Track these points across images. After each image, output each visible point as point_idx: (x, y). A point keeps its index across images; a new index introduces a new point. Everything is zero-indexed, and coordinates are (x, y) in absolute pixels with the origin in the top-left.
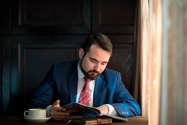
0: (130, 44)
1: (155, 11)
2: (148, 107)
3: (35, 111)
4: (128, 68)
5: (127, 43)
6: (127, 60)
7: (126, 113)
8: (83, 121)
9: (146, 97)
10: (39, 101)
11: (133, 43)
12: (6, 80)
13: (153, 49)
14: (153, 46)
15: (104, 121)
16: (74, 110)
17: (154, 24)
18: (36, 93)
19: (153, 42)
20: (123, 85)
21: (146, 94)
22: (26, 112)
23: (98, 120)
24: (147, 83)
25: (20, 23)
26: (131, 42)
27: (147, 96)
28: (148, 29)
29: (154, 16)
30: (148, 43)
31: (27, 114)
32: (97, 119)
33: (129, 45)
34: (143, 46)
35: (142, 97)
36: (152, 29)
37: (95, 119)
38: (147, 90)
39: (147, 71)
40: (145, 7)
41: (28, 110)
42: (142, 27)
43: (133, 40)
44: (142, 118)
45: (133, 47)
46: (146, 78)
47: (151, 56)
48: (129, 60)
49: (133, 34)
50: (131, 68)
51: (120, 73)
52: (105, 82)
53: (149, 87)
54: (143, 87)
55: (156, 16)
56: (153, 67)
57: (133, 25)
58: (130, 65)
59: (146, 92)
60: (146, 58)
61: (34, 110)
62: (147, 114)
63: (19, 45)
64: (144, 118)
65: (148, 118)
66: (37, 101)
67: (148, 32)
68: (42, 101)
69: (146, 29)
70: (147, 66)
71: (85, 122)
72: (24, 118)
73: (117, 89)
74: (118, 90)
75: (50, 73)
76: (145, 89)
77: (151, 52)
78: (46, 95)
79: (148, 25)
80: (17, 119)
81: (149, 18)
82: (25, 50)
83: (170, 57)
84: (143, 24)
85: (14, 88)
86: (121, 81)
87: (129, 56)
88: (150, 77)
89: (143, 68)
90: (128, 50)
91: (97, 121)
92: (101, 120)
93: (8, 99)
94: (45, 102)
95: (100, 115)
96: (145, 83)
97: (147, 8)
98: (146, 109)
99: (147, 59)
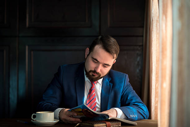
0: (140, 46)
1: (165, 12)
2: (157, 110)
3: (43, 114)
4: (138, 71)
5: (137, 46)
6: (136, 63)
7: (135, 116)
8: (91, 124)
9: (155, 100)
10: (48, 104)
11: (142, 45)
12: (13, 83)
13: (163, 51)
14: (163, 48)
15: (112, 124)
16: (83, 115)
17: (164, 26)
18: (43, 95)
19: (163, 44)
20: (131, 86)
21: (156, 97)
22: (34, 115)
23: (107, 123)
24: (157, 85)
25: (27, 25)
26: (141, 44)
27: (157, 99)
28: (158, 31)
29: (164, 18)
30: (158, 45)
31: (34, 117)
32: (105, 122)
33: (138, 47)
34: (152, 48)
35: (151, 100)
36: (162, 30)
37: (103, 122)
38: (156, 93)
39: (157, 74)
40: (155, 8)
41: (35, 113)
42: (152, 29)
43: (143, 42)
44: (152, 121)
45: (143, 49)
46: (156, 81)
47: (161, 58)
48: (138, 62)
49: (143, 36)
50: (140, 70)
51: (127, 75)
52: (112, 84)
53: (159, 90)
54: (153, 90)
55: (166, 18)
56: (163, 69)
57: (143, 27)
58: (140, 68)
59: (155, 95)
60: (155, 61)
61: (42, 112)
62: (156, 117)
63: (27, 47)
64: (153, 121)
65: (157, 121)
66: (45, 103)
67: (158, 34)
68: (50, 104)
69: (156, 31)
70: (157, 68)
71: (93, 125)
72: (32, 121)
73: (124, 91)
74: (126, 92)
75: (57, 75)
76: (155, 92)
77: (161, 54)
78: (54, 97)
79: (158, 27)
80: (24, 122)
81: (158, 20)
82: (32, 52)
83: (180, 59)
84: (153, 25)
85: (22, 91)
86: (129, 83)
87: (139, 59)
88: (160, 79)
89: (153, 71)
90: (138, 52)
91: (105, 124)
92: (109, 123)
93: (16, 101)
94: (53, 105)
95: (109, 119)
96: (155, 85)
97: (157, 10)
98: (155, 112)
99: (157, 61)
